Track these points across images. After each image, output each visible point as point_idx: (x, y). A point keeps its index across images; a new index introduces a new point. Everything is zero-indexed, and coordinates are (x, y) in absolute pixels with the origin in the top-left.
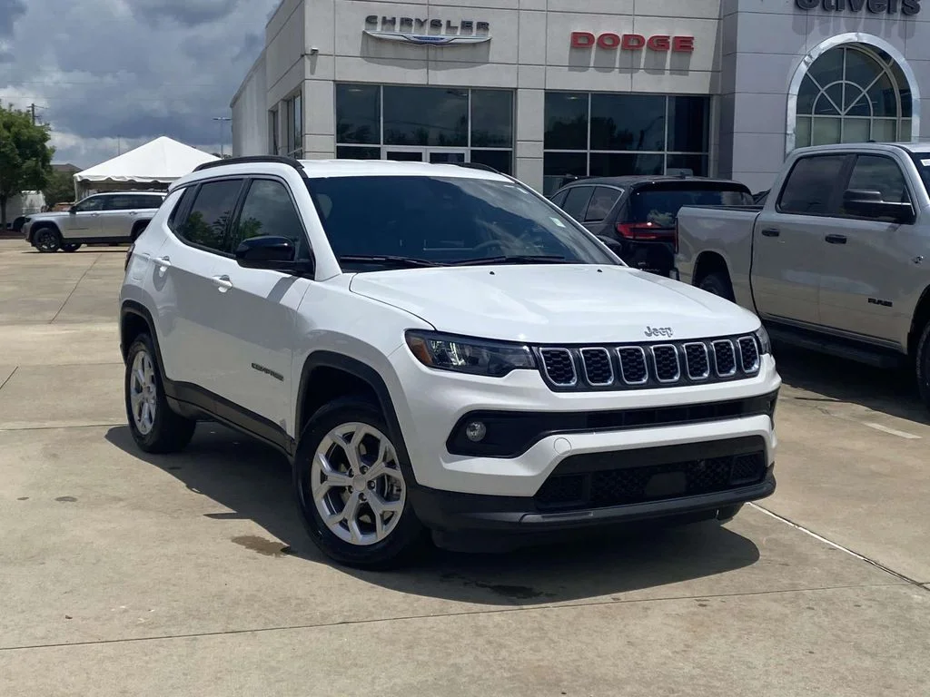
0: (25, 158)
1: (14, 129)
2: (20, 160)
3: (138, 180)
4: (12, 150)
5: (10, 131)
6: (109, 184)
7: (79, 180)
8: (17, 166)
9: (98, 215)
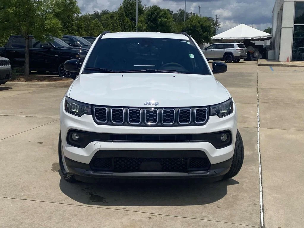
0: (204, 32)
1: (201, 23)
2: (202, 33)
3: (231, 39)
4: (200, 30)
5: (199, 24)
6: (221, 40)
7: (212, 39)
8: (201, 35)
9: (213, 50)
